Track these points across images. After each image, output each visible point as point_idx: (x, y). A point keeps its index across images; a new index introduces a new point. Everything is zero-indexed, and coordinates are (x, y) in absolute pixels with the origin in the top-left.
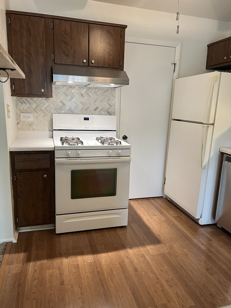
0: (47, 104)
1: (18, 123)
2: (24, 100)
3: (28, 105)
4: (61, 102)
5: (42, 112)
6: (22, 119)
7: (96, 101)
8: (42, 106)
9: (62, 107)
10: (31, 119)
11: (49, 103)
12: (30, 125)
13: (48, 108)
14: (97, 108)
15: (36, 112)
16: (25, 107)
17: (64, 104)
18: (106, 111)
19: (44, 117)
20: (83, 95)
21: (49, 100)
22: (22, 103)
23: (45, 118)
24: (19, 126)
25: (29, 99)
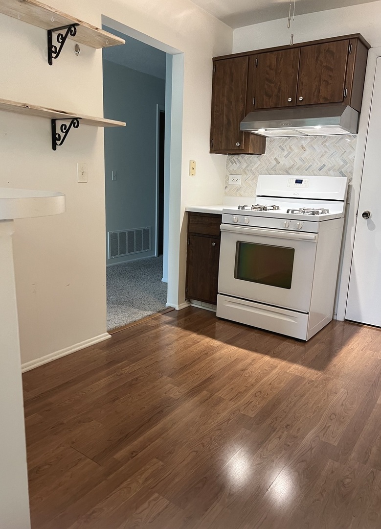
0: (259, 163)
1: (226, 187)
2: (235, 159)
3: (238, 164)
4: (276, 159)
5: (251, 173)
6: (230, 182)
7: (322, 156)
8: (253, 166)
9: (275, 166)
10: (239, 183)
11: (261, 161)
12: (238, 190)
13: (259, 168)
14: (324, 166)
15: (245, 173)
16: (234, 167)
17: (278, 163)
18: (338, 170)
19: (253, 179)
20: (304, 148)
21: (261, 157)
22: (232, 163)
23: (254, 181)
24: (227, 190)
25: (240, 157)
